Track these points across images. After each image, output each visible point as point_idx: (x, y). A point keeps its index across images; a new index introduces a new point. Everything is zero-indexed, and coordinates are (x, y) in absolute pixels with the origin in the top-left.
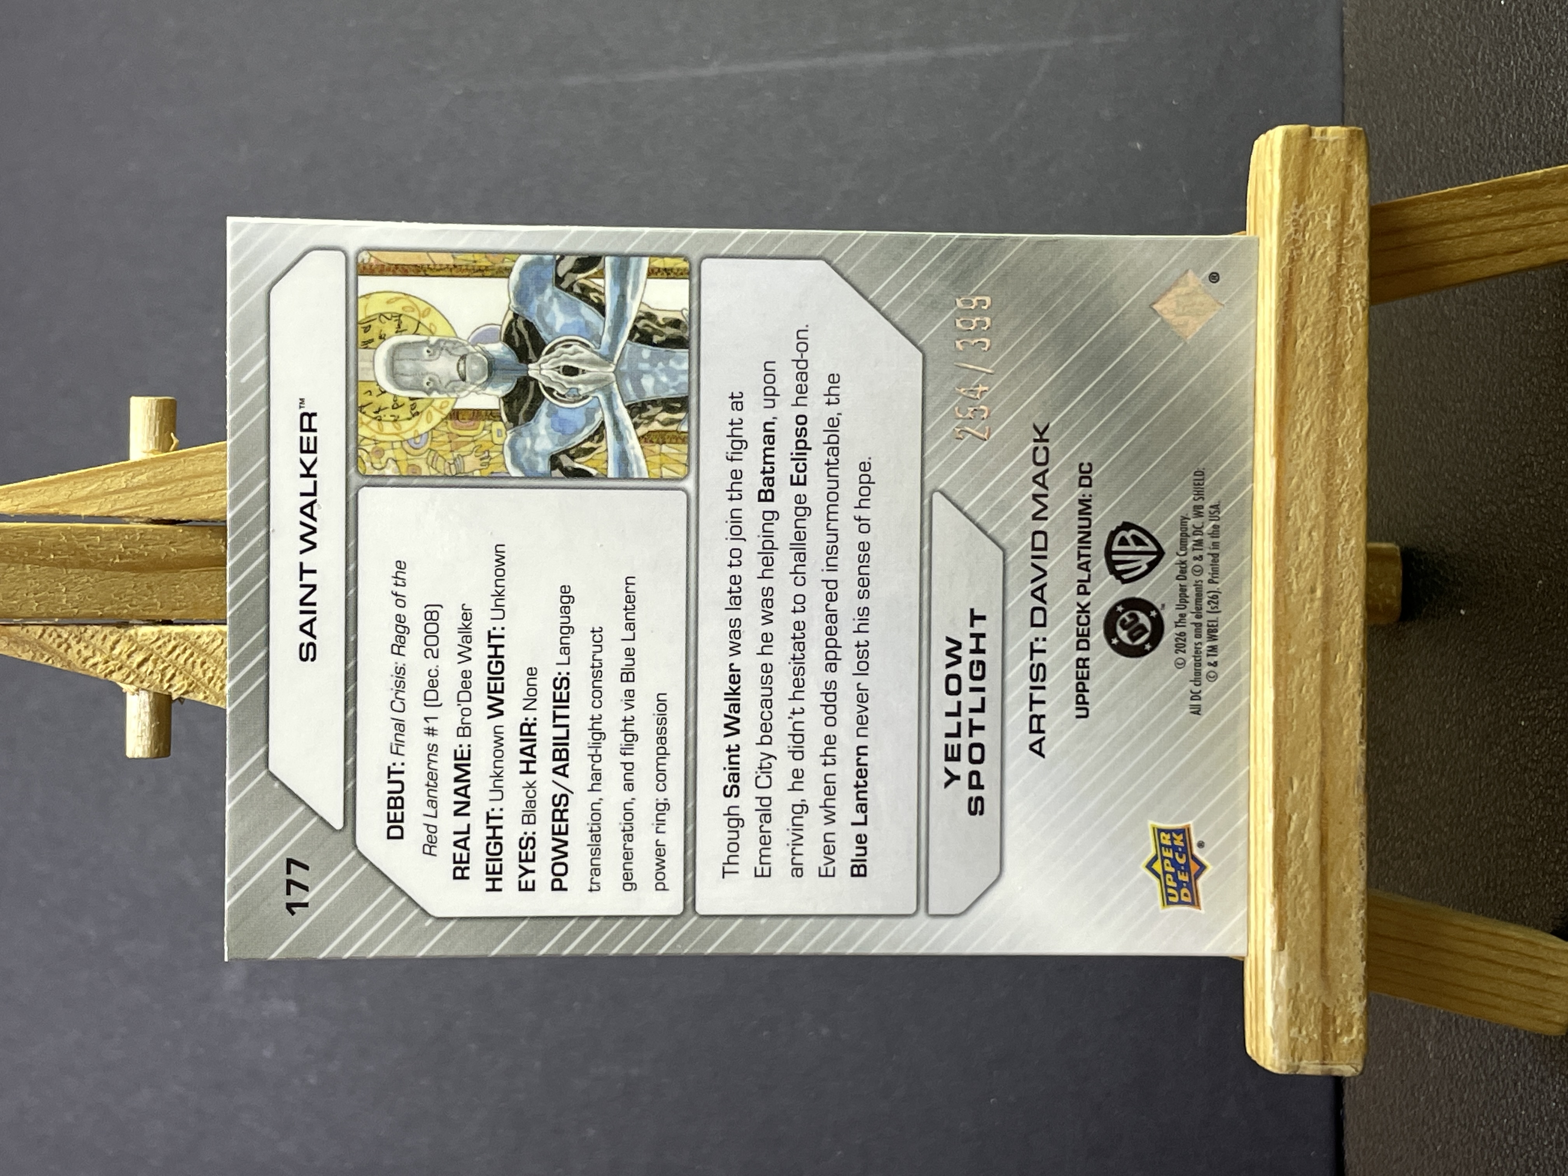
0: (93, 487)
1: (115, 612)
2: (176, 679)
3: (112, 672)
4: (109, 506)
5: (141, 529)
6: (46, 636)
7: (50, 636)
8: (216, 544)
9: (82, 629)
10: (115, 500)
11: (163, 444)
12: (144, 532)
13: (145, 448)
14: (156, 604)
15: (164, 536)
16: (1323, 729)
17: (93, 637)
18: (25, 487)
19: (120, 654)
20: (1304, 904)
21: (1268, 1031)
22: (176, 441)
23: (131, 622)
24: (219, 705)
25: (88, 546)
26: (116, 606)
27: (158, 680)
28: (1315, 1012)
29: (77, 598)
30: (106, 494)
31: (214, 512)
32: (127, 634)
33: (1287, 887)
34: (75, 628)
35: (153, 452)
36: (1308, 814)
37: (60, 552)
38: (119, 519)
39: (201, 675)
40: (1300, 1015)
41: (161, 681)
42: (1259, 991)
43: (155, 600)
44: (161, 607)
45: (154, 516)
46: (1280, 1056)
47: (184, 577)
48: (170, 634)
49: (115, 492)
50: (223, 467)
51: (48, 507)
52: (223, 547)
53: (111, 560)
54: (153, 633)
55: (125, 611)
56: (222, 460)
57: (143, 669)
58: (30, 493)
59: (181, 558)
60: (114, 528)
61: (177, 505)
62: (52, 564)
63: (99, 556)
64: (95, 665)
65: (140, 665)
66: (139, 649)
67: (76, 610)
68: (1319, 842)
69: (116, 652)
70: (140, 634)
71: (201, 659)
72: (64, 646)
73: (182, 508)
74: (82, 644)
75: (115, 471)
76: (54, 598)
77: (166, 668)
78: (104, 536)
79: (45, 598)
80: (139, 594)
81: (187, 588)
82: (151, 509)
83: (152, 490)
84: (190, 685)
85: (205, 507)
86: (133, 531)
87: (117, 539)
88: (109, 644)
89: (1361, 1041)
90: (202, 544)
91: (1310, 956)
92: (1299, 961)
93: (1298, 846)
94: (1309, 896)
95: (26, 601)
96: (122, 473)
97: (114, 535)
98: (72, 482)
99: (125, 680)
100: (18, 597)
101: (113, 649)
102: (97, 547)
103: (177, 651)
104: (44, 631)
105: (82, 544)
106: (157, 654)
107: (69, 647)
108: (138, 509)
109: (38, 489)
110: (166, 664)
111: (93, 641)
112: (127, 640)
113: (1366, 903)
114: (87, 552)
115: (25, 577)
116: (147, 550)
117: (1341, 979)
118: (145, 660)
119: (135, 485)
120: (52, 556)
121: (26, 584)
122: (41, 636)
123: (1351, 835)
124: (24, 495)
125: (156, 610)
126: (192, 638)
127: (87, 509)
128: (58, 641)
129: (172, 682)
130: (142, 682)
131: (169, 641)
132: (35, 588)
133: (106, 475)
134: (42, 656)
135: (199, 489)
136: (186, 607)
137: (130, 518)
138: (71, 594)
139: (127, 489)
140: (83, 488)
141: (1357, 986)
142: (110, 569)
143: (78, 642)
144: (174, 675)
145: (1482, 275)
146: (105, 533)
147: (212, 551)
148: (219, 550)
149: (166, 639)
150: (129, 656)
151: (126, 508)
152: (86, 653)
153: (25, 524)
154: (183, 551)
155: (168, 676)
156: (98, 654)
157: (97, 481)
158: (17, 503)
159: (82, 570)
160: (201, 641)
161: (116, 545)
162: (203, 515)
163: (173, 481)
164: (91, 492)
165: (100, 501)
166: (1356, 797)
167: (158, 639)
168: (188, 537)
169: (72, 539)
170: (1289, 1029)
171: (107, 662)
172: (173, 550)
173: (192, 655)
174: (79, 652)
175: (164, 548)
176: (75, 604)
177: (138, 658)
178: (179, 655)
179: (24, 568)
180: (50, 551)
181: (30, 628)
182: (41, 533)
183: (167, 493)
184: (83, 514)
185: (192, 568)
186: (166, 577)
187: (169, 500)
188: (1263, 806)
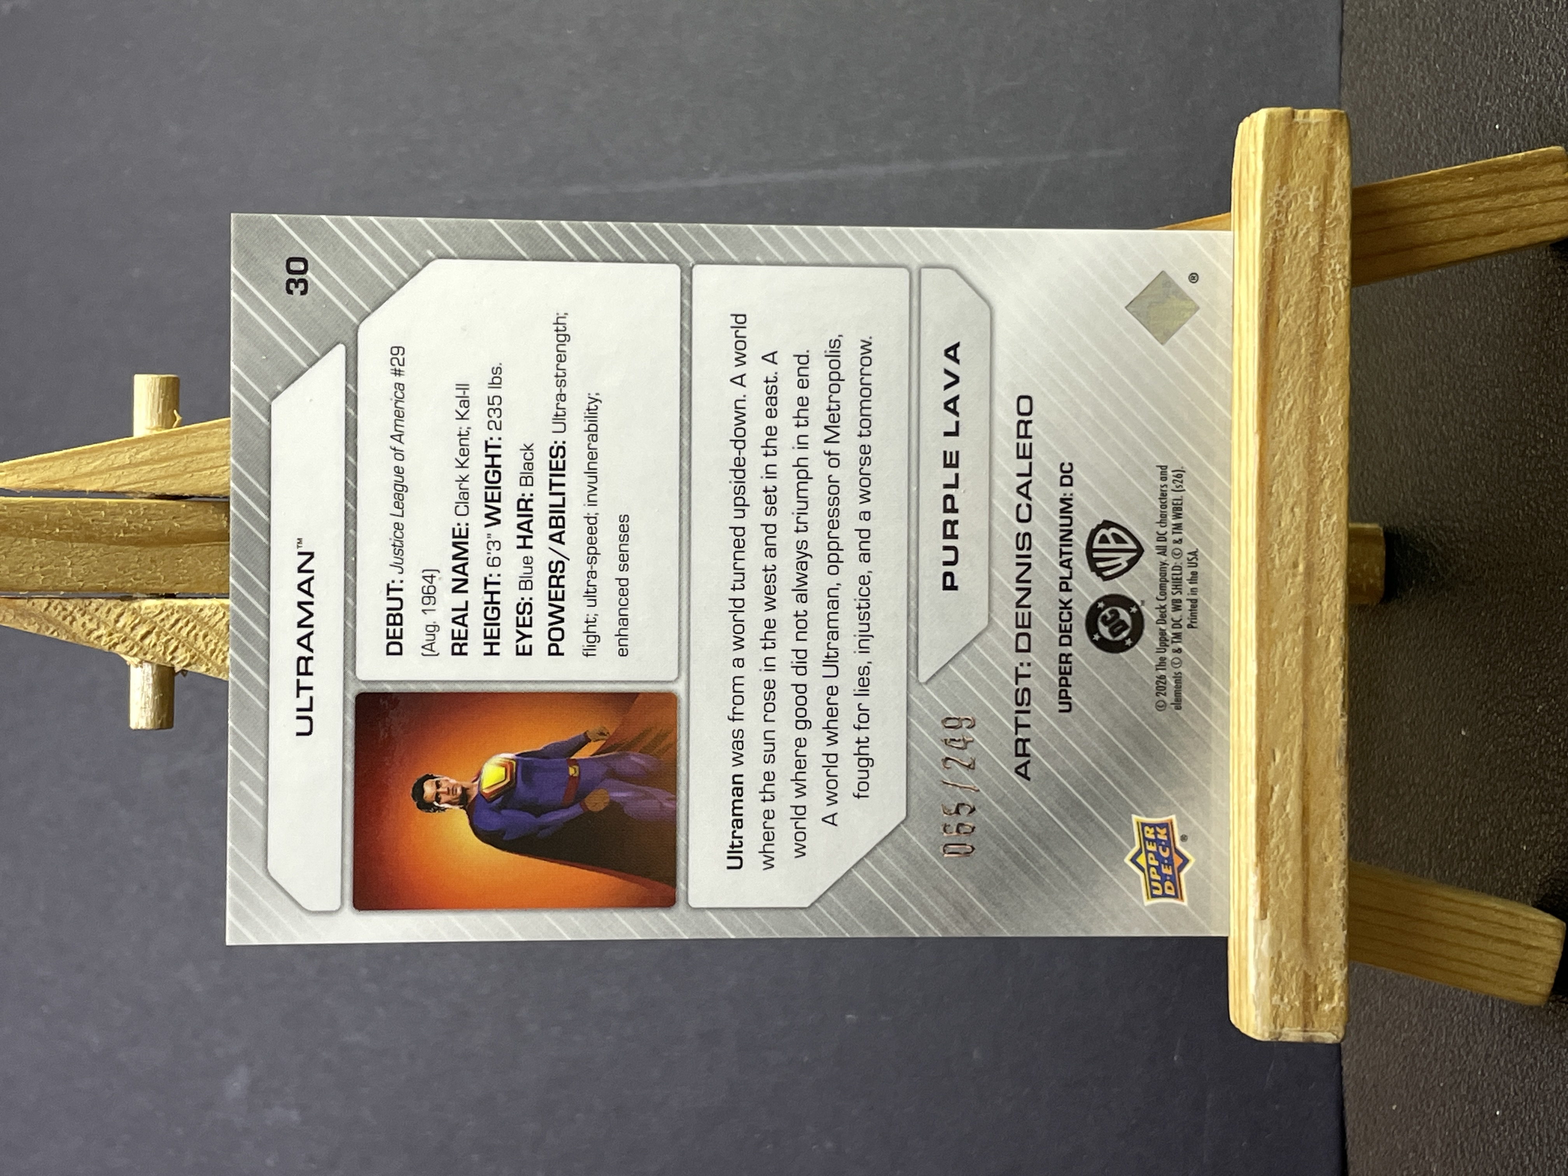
0: (98, 463)
1: (120, 586)
2: (179, 651)
3: (115, 644)
4: (114, 481)
5: (144, 504)
6: (51, 609)
7: (56, 608)
8: (218, 520)
9: (87, 602)
10: (119, 477)
11: (167, 421)
12: (148, 507)
13: (149, 424)
14: (159, 578)
15: (167, 511)
16: (1305, 702)
17: (97, 610)
18: (31, 463)
19: (124, 626)
20: (1286, 874)
21: (1250, 998)
22: (179, 418)
23: (134, 596)
24: (220, 677)
25: (93, 521)
26: (120, 580)
27: (161, 653)
28: (1297, 979)
29: (82, 572)
30: (111, 469)
31: (216, 488)
32: (131, 607)
33: (1269, 858)
34: (80, 601)
35: (156, 429)
36: (1290, 784)
37: (65, 527)
38: (123, 495)
39: (203, 647)
40: (1282, 983)
41: (164, 653)
42: (1243, 959)
43: (159, 574)
44: (165, 581)
45: (158, 492)
46: (1263, 1024)
47: (186, 551)
48: (172, 607)
49: (119, 468)
50: (225, 443)
51: (54, 482)
52: (225, 523)
53: (116, 534)
54: (156, 607)
55: (129, 585)
56: (224, 437)
57: (147, 641)
58: (36, 469)
59: (184, 533)
60: (119, 503)
61: (180, 481)
62: (57, 538)
63: (104, 530)
64: (99, 637)
65: (143, 638)
66: (143, 622)
67: (81, 584)
68: (1301, 812)
69: (120, 625)
70: (143, 607)
71: (204, 632)
72: (69, 619)
73: (186, 484)
74: (87, 617)
75: (120, 447)
76: (59, 572)
77: (169, 640)
78: (109, 511)
79: (52, 571)
80: (143, 568)
81: (190, 562)
82: (154, 485)
83: (156, 466)
84: (193, 657)
85: (207, 483)
86: (137, 506)
87: (121, 514)
88: (113, 616)
89: (1342, 1008)
90: (204, 520)
91: (1291, 925)
92: (1281, 930)
93: (1280, 817)
94: (1291, 866)
95: (32, 574)
96: (126, 449)
97: (118, 510)
98: (77, 458)
99: (128, 652)
100: (24, 570)
101: (117, 621)
102: (102, 521)
103: (180, 624)
104: (49, 604)
105: (87, 518)
106: (160, 627)
107: (74, 619)
108: (141, 485)
109: (42, 465)
110: (168, 637)
111: (97, 614)
112: (130, 613)
113: (1347, 873)
114: (92, 526)
115: (31, 550)
116: (150, 525)
117: (1323, 948)
118: (148, 633)
119: (139, 460)
120: (58, 530)
121: (33, 557)
122: (46, 609)
123: (1332, 805)
124: (30, 471)
125: (160, 584)
126: (194, 611)
127: (91, 484)
128: (63, 613)
129: (175, 654)
130: (145, 654)
131: (172, 614)
132: (41, 562)
133: (110, 451)
134: (48, 628)
135: (201, 466)
136: (189, 580)
137: (133, 494)
138: (76, 568)
139: (130, 465)
140: (88, 463)
141: (1338, 954)
142: (115, 543)
143: (83, 615)
144: (176, 648)
145: (1464, 256)
146: (110, 508)
147: (214, 526)
148: (222, 525)
149: (169, 612)
150: (133, 629)
151: (130, 484)
152: (91, 626)
153: (31, 499)
154: (186, 525)
155: (171, 648)
156: (103, 627)
157: (101, 457)
158: (23, 478)
159: (87, 544)
160: (203, 614)
161: (121, 519)
162: (206, 491)
163: (177, 457)
164: (95, 468)
165: (104, 476)
166: (1338, 769)
167: (161, 612)
168: (191, 512)
169: (77, 514)
170: (1271, 996)
171: (111, 634)
172: (176, 525)
173: (194, 627)
174: (84, 625)
175: (168, 523)
176: (80, 577)
177: (142, 630)
178: (181, 628)
179: (30, 543)
180: (55, 525)
181: (35, 601)
182: (47, 507)
183: (171, 469)
184: (88, 489)
185: (195, 542)
186: (170, 552)
187: (172, 476)
188: (1246, 778)
